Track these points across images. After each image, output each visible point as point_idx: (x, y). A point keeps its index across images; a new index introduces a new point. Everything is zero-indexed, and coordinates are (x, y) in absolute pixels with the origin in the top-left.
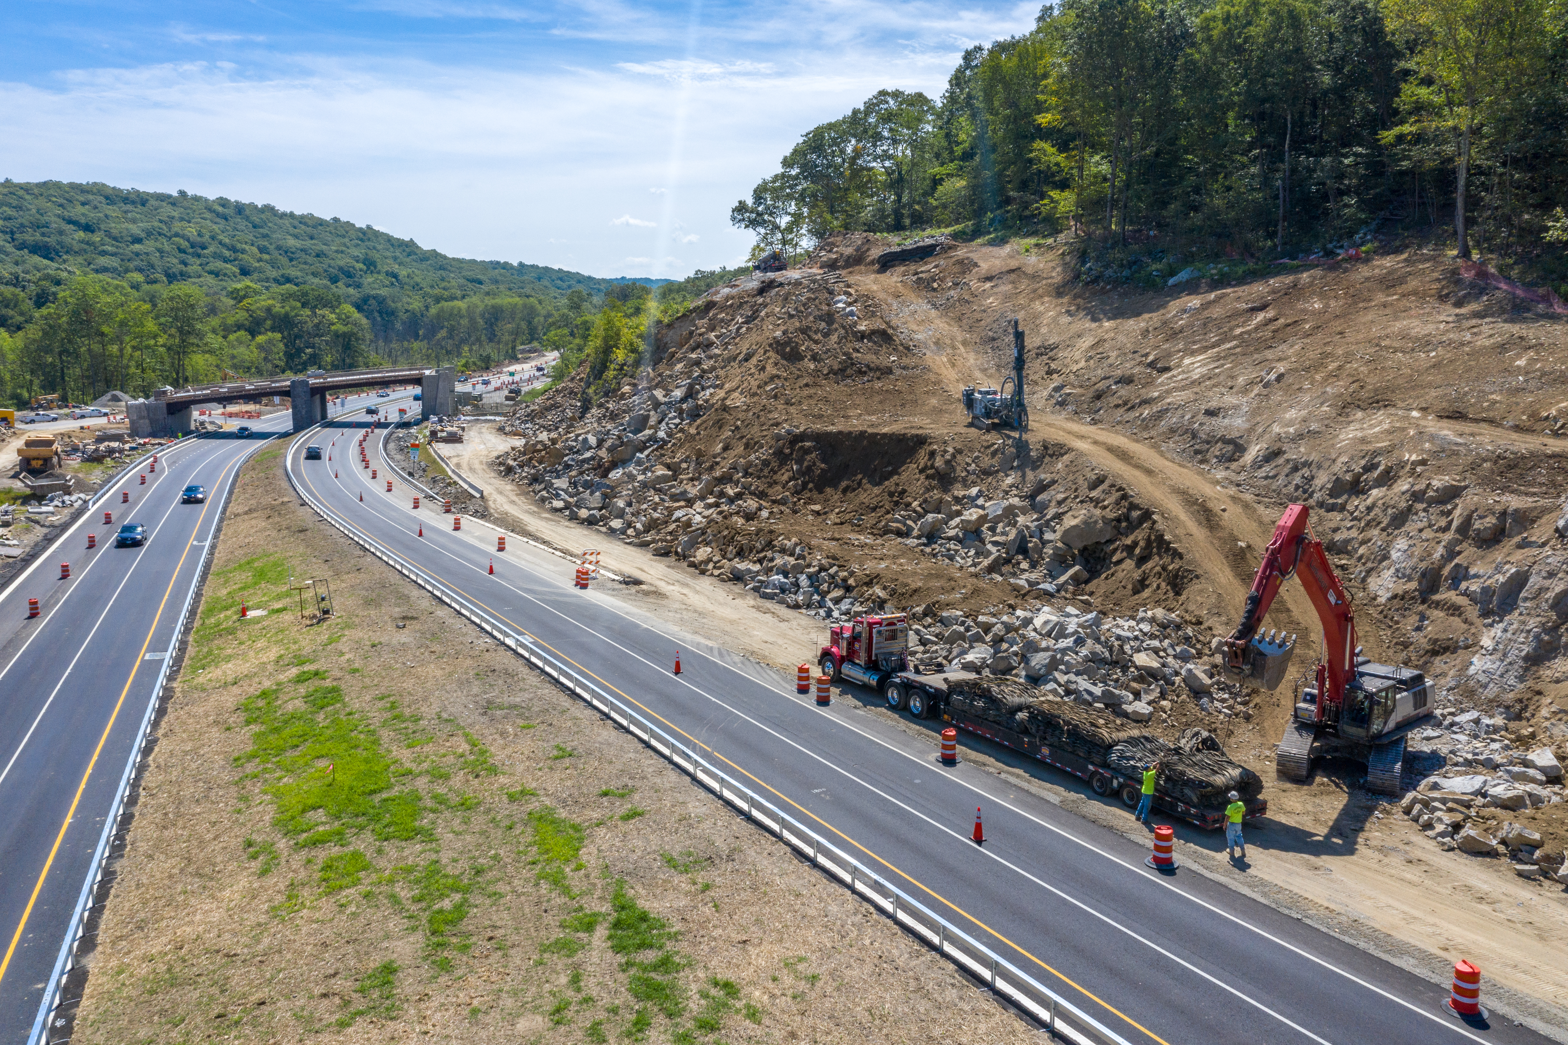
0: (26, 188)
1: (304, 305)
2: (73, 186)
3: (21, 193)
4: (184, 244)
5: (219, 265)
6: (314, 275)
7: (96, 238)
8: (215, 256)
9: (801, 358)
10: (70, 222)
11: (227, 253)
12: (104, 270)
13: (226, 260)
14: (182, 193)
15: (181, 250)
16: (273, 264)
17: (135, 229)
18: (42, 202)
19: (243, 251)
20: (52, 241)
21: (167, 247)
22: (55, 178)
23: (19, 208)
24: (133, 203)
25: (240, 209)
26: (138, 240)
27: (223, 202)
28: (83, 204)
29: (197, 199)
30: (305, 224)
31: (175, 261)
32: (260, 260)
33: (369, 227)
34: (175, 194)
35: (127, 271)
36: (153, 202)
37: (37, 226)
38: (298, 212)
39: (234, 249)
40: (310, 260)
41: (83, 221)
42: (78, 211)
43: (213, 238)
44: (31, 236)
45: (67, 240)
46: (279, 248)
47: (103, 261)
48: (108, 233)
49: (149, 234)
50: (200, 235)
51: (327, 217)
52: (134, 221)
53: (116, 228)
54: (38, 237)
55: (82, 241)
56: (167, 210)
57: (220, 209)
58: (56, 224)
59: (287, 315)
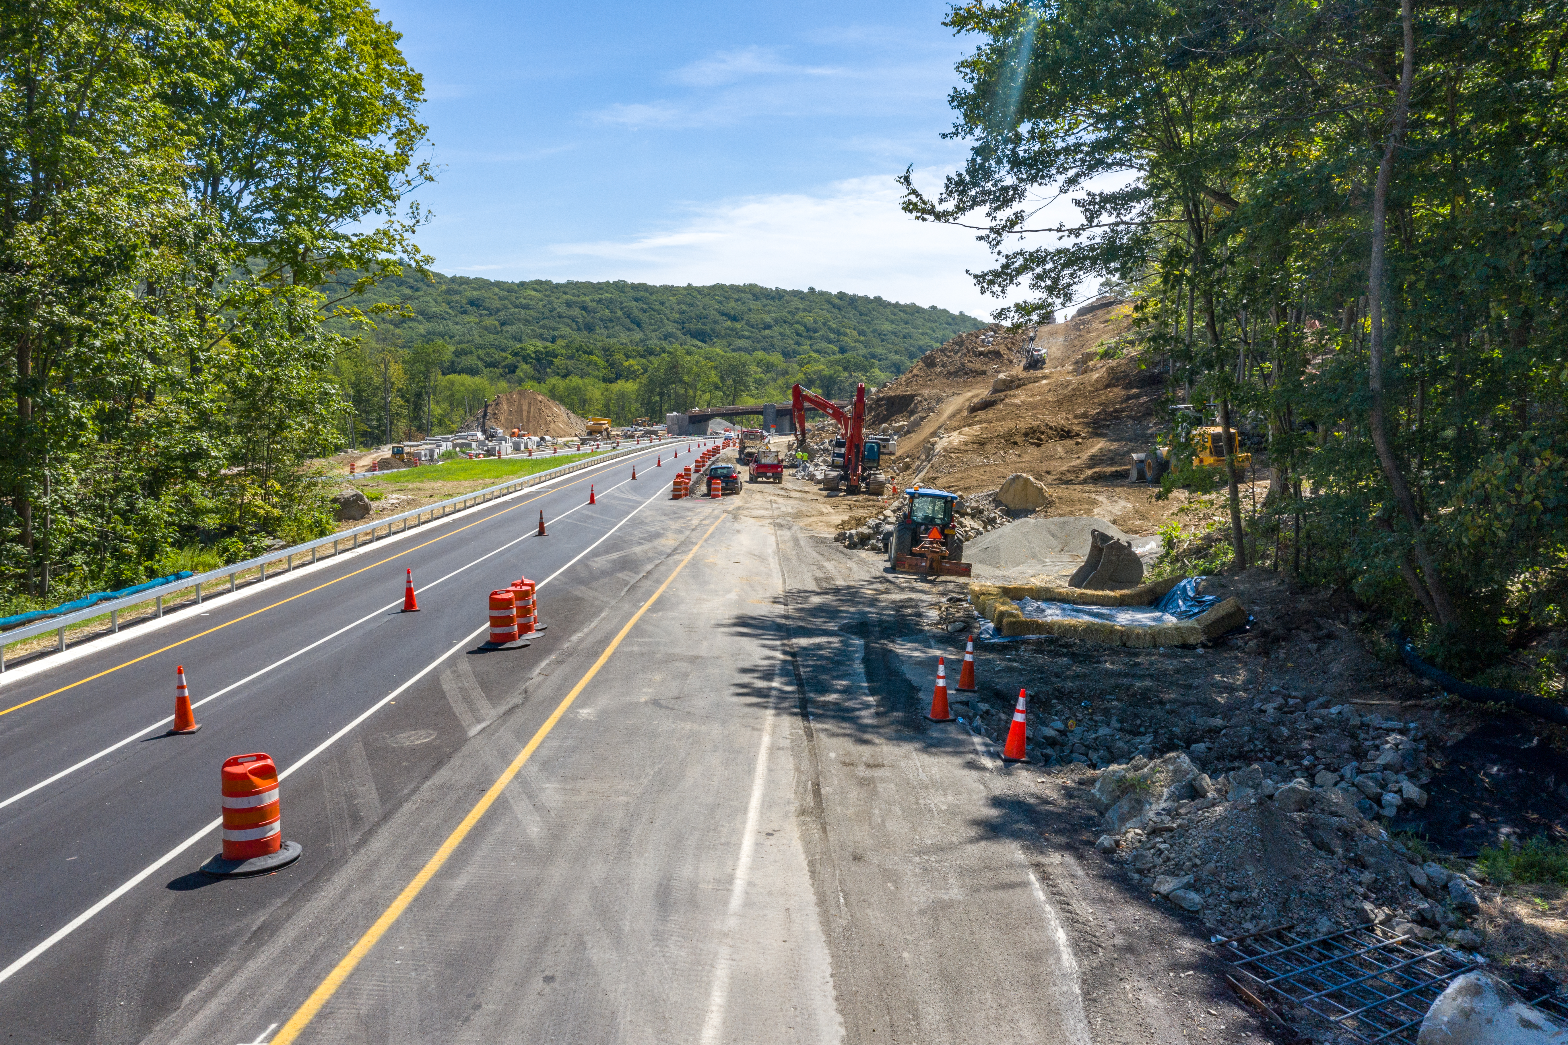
0: (700, 290)
1: (845, 369)
2: (734, 288)
3: (695, 293)
4: (801, 329)
5: (823, 345)
6: (897, 352)
7: (738, 325)
8: (823, 338)
9: (935, 365)
10: (723, 314)
11: (832, 336)
12: (740, 349)
13: (830, 341)
14: (812, 290)
15: (798, 334)
16: (866, 344)
17: (768, 319)
18: (706, 300)
19: (845, 334)
20: (707, 328)
21: (788, 332)
22: (721, 282)
23: (691, 305)
24: (773, 298)
25: (853, 301)
26: (768, 327)
27: (842, 296)
28: (737, 300)
29: (822, 294)
30: (904, 312)
31: (791, 342)
32: (857, 341)
33: (961, 313)
34: (806, 290)
35: (755, 350)
36: (787, 297)
37: (700, 318)
38: (902, 303)
39: (838, 333)
40: (897, 340)
41: (732, 313)
42: (732, 306)
43: (824, 324)
44: (693, 326)
45: (718, 327)
46: (874, 331)
47: (740, 343)
48: (748, 323)
49: (776, 321)
50: (815, 322)
51: (926, 306)
52: (769, 312)
53: (754, 317)
54: (700, 326)
55: (728, 328)
56: (797, 303)
57: (837, 301)
58: (713, 314)
59: (831, 376)
